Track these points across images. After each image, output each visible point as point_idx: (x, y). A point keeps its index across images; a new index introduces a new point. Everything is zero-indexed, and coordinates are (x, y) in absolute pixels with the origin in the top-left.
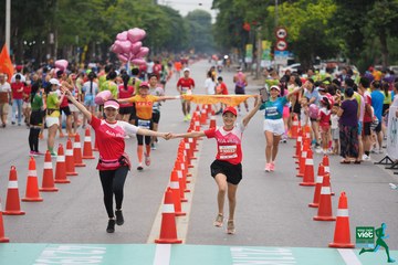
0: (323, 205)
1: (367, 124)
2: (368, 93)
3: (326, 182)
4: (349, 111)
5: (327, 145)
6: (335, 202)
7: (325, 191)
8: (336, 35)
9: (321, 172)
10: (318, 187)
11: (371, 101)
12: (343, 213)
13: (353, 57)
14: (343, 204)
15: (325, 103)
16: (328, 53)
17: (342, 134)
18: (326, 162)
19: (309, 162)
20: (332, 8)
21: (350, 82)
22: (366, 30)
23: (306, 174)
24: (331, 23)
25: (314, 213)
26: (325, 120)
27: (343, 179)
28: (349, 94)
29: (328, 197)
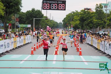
0: (78, 49)
1: (84, 38)
2: (84, 34)
3: (78, 46)
4: (81, 36)
5: (78, 41)
6: (79, 49)
7: (78, 47)
8: (79, 26)
9: (77, 45)
10: (77, 47)
11: (84, 35)
12: (81, 51)
13: (82, 29)
14: (81, 49)
15: (78, 35)
16: (78, 28)
17: (81, 40)
18: (78, 43)
19: (76, 43)
20: (79, 22)
21: (81, 32)
22: (84, 25)
23: (75, 45)
24: (79, 24)
25: (77, 51)
26: (78, 37)
27: (80, 46)
28: (81, 34)
29: (78, 48)
